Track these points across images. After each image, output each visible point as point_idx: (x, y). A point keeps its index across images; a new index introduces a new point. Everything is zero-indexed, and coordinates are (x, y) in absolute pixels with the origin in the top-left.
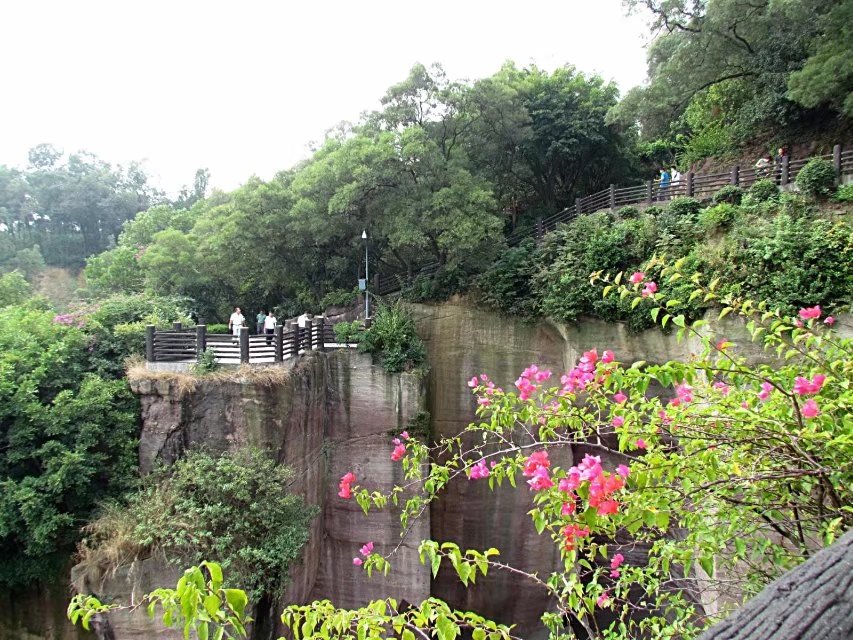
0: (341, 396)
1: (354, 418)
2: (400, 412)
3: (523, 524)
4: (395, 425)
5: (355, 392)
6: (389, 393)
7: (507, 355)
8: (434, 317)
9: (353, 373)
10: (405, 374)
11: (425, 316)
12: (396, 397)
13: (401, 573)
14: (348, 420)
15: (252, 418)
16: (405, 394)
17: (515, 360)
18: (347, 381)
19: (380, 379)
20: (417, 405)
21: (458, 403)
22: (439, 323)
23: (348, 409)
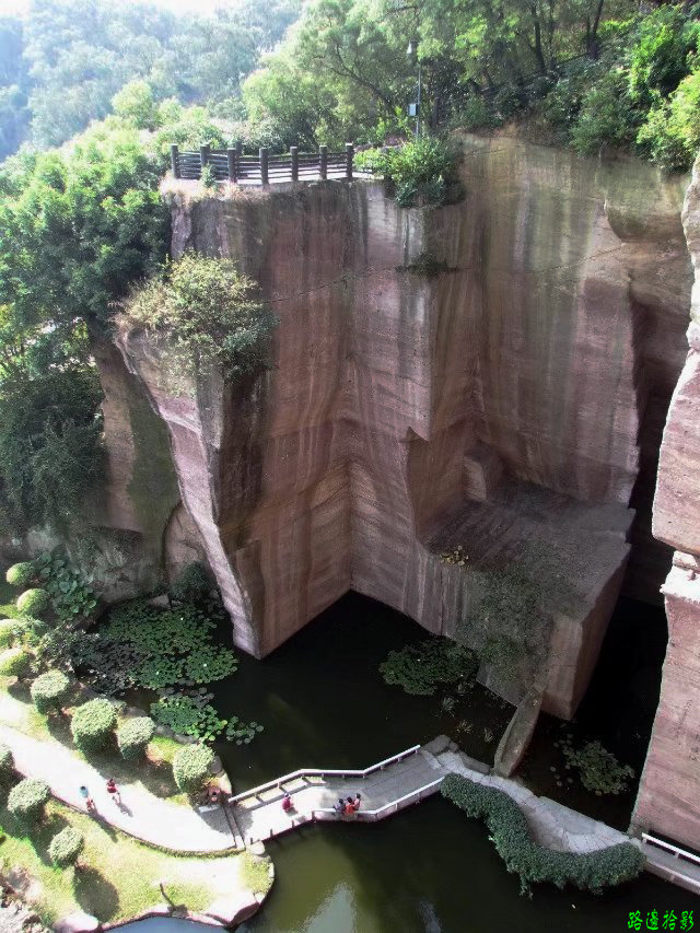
0: (361, 227)
1: (370, 251)
2: (406, 250)
3: (577, 392)
4: (402, 262)
5: (371, 226)
6: (399, 228)
7: (564, 201)
8: (485, 150)
9: (369, 204)
10: (414, 210)
11: (475, 149)
12: (404, 234)
13: (406, 402)
14: (366, 252)
15: (235, 234)
16: (412, 230)
17: (573, 208)
18: (365, 212)
19: (392, 212)
20: (420, 243)
21: (511, 252)
22: (491, 158)
23: (365, 241)
